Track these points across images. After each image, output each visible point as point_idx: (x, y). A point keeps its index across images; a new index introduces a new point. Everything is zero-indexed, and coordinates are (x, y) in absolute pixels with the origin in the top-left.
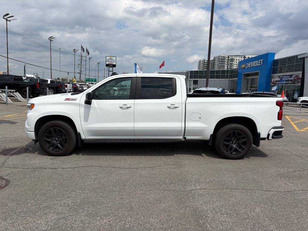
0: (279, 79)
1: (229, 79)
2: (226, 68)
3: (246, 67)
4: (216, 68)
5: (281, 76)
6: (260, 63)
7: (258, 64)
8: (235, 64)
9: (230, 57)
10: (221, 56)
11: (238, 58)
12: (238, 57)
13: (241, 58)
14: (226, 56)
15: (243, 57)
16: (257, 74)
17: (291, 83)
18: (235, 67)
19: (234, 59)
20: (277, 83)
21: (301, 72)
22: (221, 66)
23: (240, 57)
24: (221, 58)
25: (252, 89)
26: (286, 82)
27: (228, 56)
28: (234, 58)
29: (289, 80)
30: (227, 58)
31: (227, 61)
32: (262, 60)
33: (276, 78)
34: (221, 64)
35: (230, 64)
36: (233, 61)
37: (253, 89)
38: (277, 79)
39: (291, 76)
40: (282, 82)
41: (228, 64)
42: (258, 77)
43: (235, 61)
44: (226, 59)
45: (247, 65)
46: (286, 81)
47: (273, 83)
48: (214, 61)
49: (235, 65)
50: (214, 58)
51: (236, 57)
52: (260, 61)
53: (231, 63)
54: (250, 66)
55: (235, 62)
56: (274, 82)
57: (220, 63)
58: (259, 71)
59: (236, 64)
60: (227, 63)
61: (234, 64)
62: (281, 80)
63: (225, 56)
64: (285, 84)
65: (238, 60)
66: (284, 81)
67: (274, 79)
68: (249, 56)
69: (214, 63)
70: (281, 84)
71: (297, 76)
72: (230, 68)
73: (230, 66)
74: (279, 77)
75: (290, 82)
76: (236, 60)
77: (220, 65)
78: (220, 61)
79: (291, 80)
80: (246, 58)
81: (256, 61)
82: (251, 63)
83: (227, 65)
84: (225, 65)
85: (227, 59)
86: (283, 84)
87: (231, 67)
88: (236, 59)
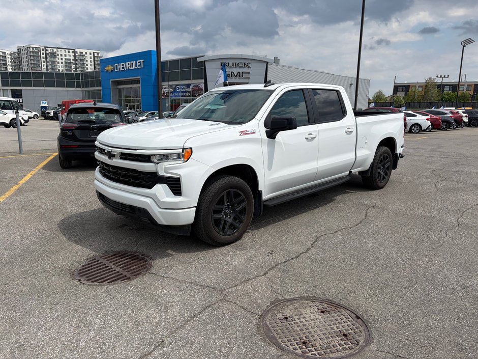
0: (171, 89)
1: (83, 89)
2: (44, 67)
3: (116, 70)
4: (25, 68)
5: (174, 85)
6: (139, 65)
7: (136, 66)
8: (60, 62)
9: (49, 49)
10: (31, 46)
11: (63, 52)
12: (63, 50)
13: (69, 52)
14: (41, 48)
15: (71, 51)
16: (137, 82)
17: (190, 96)
18: (60, 67)
19: (57, 53)
20: (170, 95)
21: (203, 81)
22: (34, 64)
23: (67, 50)
24: (31, 50)
25: (129, 104)
26: (182, 94)
27: (45, 47)
28: (55, 52)
29: (185, 92)
30: (43, 50)
31: (44, 56)
32: (142, 61)
33: (166, 87)
34: (34, 61)
35: (52, 61)
36: (55, 57)
37: (132, 104)
38: (167, 90)
39: (188, 86)
40: (176, 94)
41: (47, 62)
42: (139, 85)
43: (60, 57)
44: (42, 52)
45: (116, 66)
46: (182, 92)
47: (164, 95)
48: (18, 54)
49: (60, 65)
50: (18, 49)
51: (59, 50)
52: (139, 62)
53: (52, 59)
54: (123, 68)
55: (60, 59)
56: (164, 93)
57: (32, 58)
58: (140, 77)
59: (62, 63)
60: (45, 60)
61: (58, 63)
62: (175, 91)
63: (39, 47)
64: (182, 96)
65: (63, 55)
66: (178, 92)
67: (164, 90)
68: (81, 50)
69: (19, 58)
70: (175, 96)
71: (197, 86)
72: (52, 69)
73: (51, 65)
74: (171, 86)
75: (187, 94)
76: (60, 55)
77: (32, 62)
78: (31, 56)
79: (189, 92)
80: (77, 52)
81: (133, 62)
82: (124, 63)
83: (45, 64)
84: (43, 64)
85: (44, 52)
86: (179, 96)
87: (54, 67)
88: (59, 53)
